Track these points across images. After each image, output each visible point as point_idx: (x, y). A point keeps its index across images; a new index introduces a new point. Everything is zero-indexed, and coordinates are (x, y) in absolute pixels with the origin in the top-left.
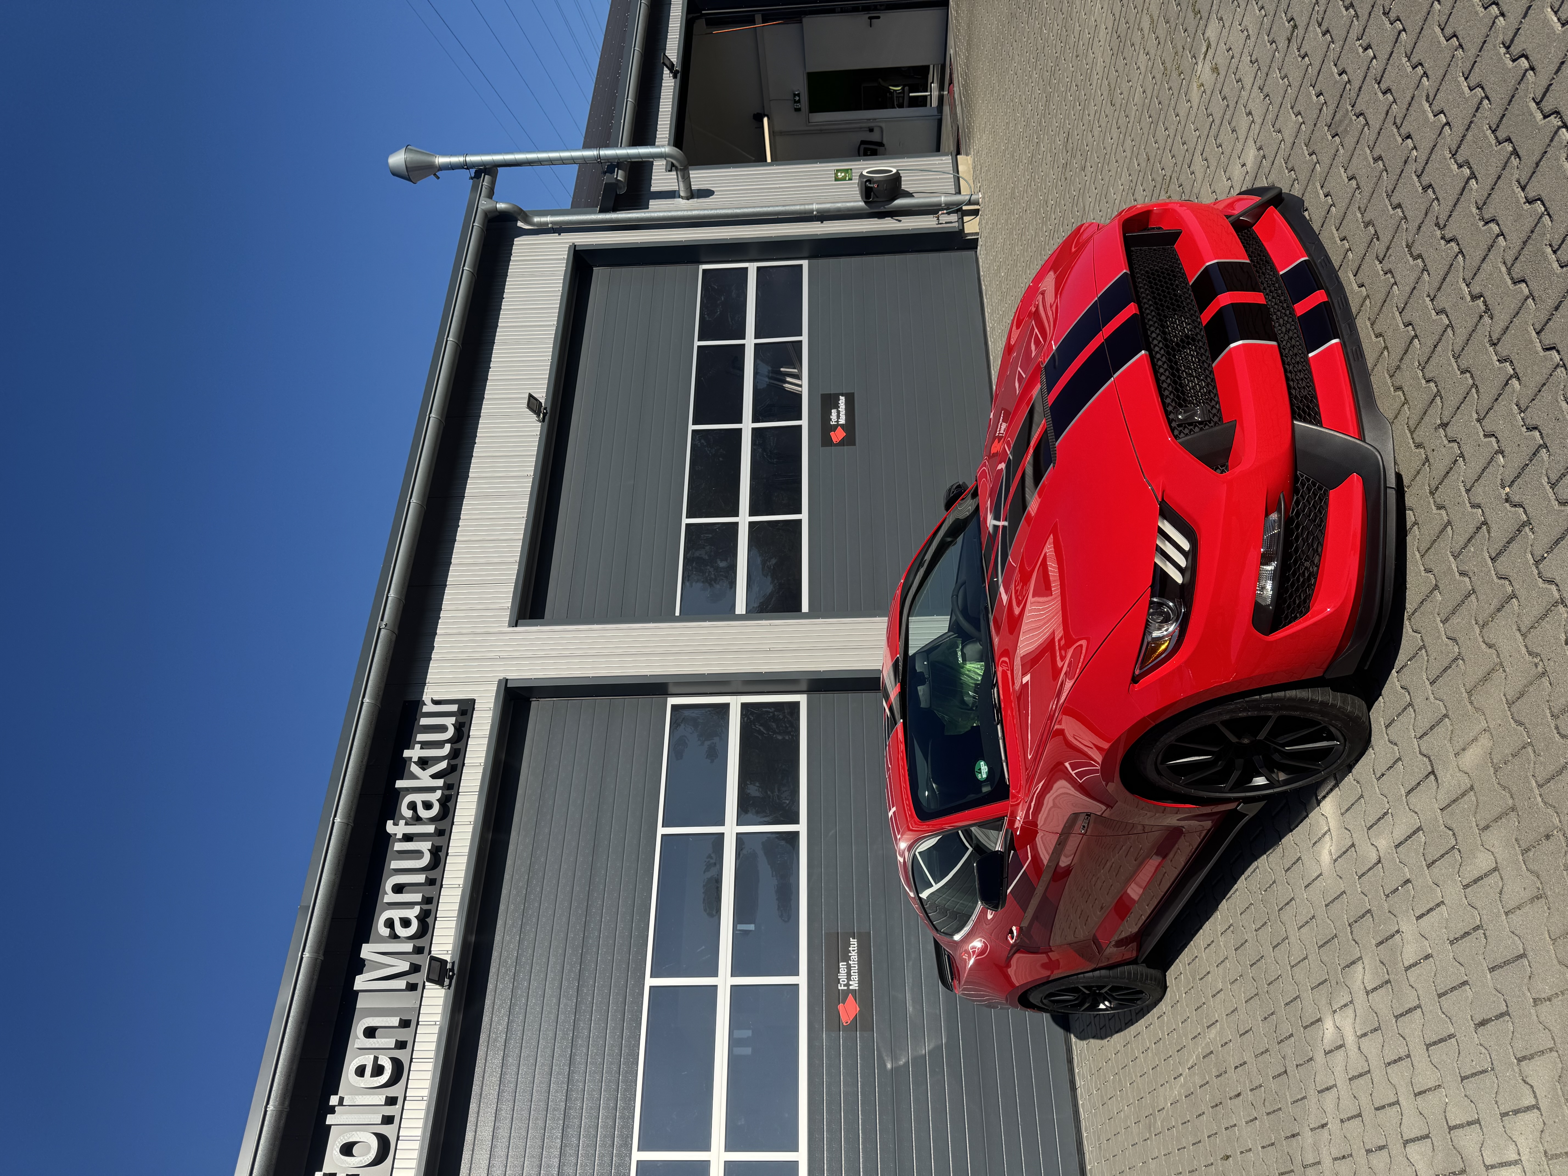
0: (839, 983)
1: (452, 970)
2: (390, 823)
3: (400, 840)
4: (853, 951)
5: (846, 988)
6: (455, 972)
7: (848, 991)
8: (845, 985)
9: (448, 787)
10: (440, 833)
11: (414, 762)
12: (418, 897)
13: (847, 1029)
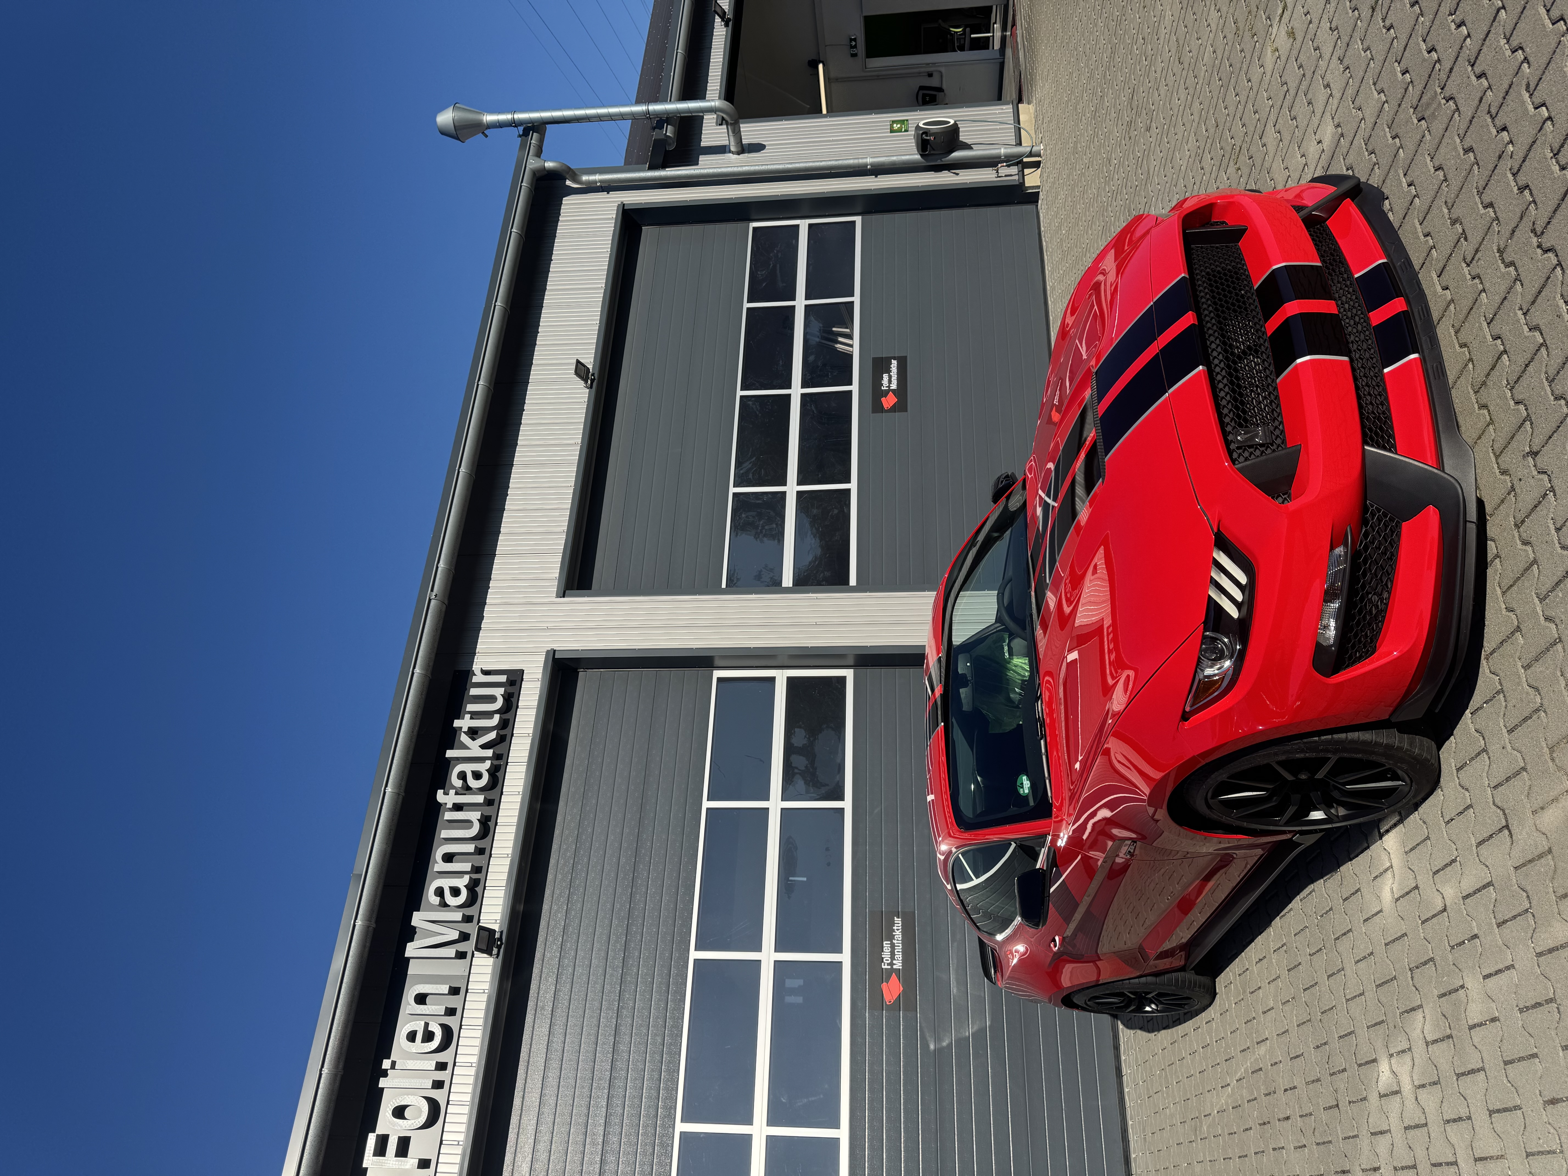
0: (883, 962)
1: (500, 939)
2: (440, 793)
3: (450, 810)
4: (898, 930)
5: (889, 967)
6: (504, 941)
7: (892, 970)
8: (888, 964)
9: (497, 757)
10: (489, 802)
11: (464, 732)
12: (467, 867)
13: (890, 1008)
